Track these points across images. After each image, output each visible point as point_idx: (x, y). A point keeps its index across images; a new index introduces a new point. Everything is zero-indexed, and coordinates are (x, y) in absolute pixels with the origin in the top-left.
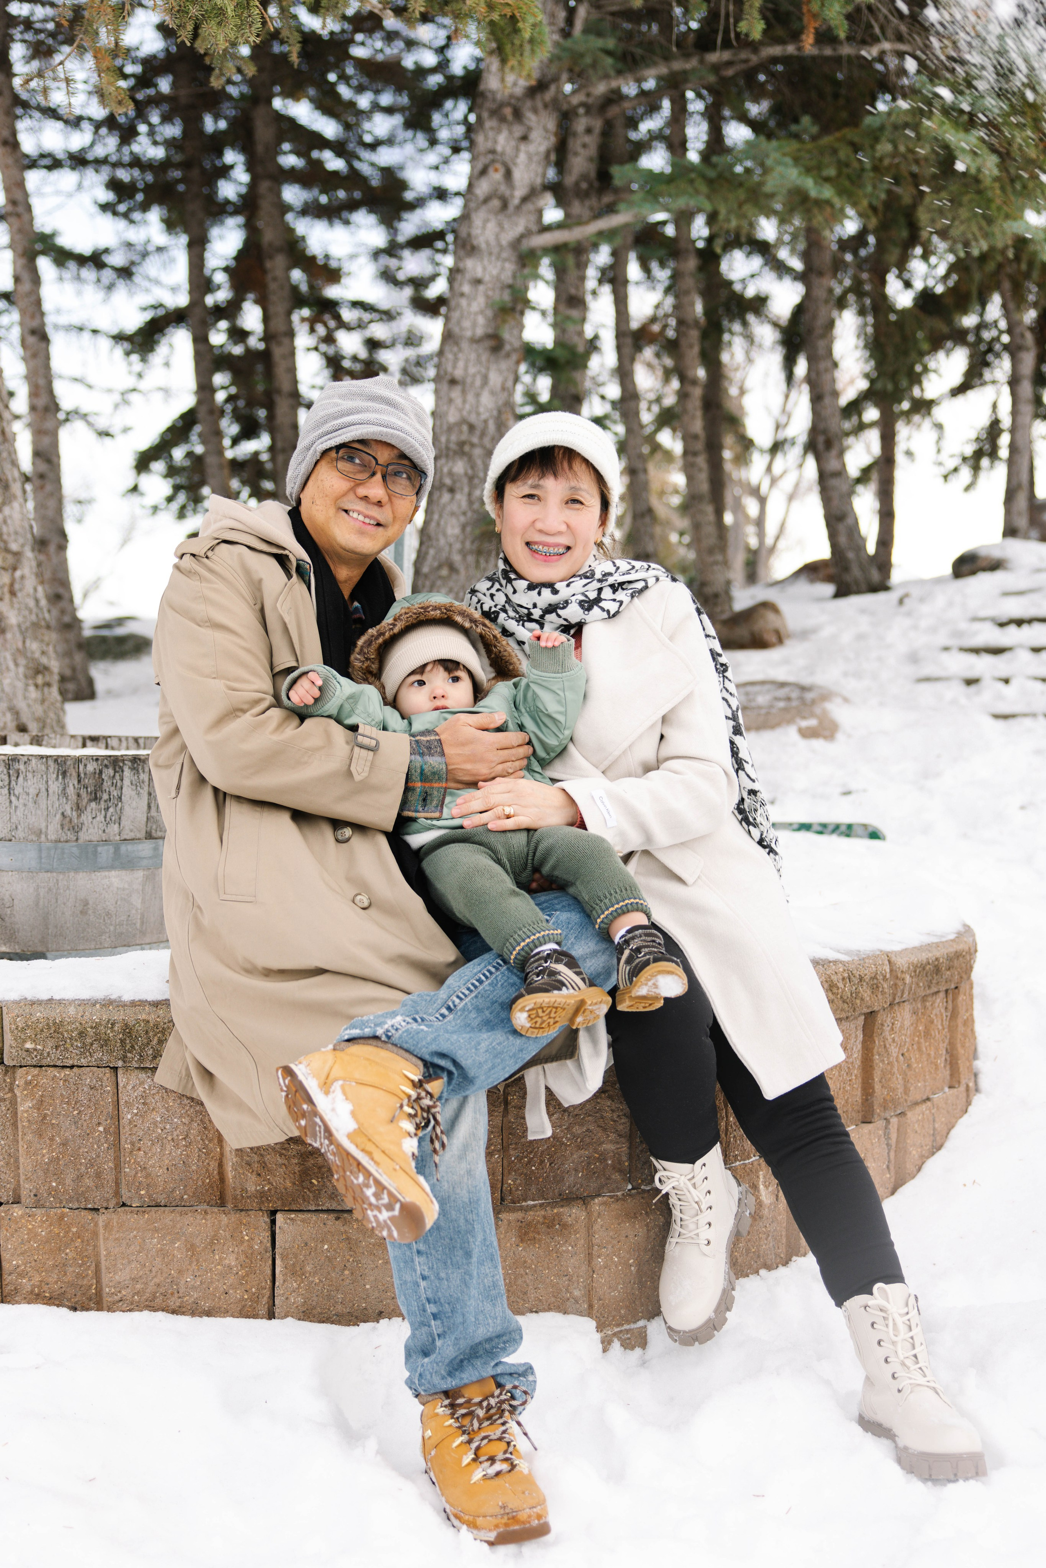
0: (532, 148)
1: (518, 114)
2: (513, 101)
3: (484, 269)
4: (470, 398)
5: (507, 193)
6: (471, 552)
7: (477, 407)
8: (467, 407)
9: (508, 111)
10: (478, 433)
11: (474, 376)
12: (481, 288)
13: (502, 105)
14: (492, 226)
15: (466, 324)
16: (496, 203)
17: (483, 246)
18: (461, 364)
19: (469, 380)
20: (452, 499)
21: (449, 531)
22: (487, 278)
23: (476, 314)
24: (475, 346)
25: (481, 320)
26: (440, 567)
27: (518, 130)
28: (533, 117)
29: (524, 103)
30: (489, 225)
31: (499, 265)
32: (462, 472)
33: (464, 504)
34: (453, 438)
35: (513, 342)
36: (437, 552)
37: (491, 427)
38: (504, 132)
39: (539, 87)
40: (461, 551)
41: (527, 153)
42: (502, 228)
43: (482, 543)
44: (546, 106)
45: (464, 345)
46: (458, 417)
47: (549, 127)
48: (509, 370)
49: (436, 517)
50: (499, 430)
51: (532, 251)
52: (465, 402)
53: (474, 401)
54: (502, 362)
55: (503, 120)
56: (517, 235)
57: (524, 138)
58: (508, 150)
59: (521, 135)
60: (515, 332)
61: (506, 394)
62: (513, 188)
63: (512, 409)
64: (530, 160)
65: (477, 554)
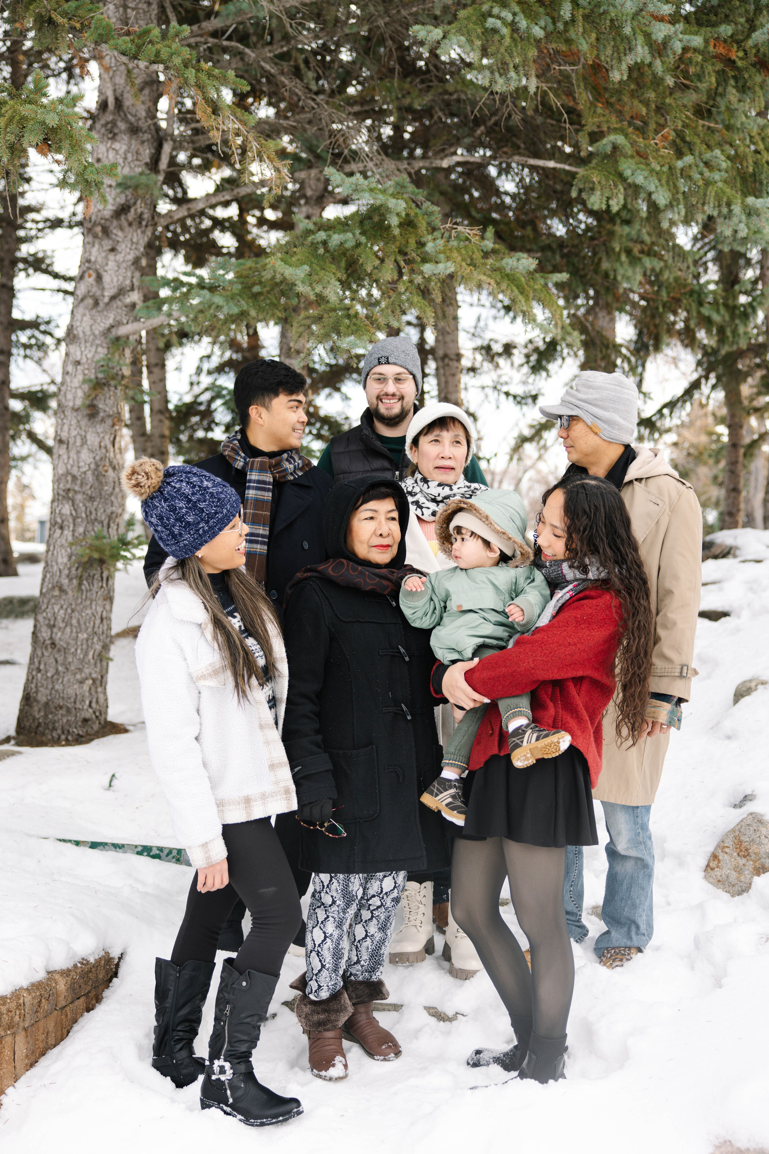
0: (120, 257)
1: (106, 231)
2: (103, 221)
3: (82, 353)
4: (73, 454)
5: (98, 293)
6: (76, 577)
7: (78, 463)
8: (71, 461)
9: (98, 229)
10: (79, 482)
11: (75, 437)
12: (79, 368)
13: (95, 224)
14: (87, 318)
15: (70, 396)
16: (90, 301)
17: (81, 335)
18: (66, 428)
19: (71, 441)
20: (61, 533)
21: (60, 560)
22: (84, 360)
23: (76, 388)
24: (75, 414)
25: (80, 394)
26: (53, 587)
27: (107, 244)
28: (120, 233)
29: (112, 222)
30: (85, 319)
31: (93, 349)
32: (68, 513)
33: (70, 538)
34: (61, 486)
35: (107, 409)
36: (51, 576)
37: (90, 477)
38: (97, 246)
39: (122, 210)
40: (68, 576)
41: (116, 261)
42: (95, 321)
43: (85, 570)
44: (130, 224)
45: (68, 413)
46: (64, 469)
47: (135, 240)
48: (105, 432)
49: (52, 548)
50: (97, 479)
51: (118, 339)
52: (69, 458)
53: (75, 457)
54: (98, 426)
55: (95, 236)
56: (107, 326)
57: (113, 250)
58: (100, 259)
59: (110, 247)
60: (110, 402)
61: (104, 451)
62: (103, 289)
63: (111, 463)
64: (119, 267)
65: (80, 578)
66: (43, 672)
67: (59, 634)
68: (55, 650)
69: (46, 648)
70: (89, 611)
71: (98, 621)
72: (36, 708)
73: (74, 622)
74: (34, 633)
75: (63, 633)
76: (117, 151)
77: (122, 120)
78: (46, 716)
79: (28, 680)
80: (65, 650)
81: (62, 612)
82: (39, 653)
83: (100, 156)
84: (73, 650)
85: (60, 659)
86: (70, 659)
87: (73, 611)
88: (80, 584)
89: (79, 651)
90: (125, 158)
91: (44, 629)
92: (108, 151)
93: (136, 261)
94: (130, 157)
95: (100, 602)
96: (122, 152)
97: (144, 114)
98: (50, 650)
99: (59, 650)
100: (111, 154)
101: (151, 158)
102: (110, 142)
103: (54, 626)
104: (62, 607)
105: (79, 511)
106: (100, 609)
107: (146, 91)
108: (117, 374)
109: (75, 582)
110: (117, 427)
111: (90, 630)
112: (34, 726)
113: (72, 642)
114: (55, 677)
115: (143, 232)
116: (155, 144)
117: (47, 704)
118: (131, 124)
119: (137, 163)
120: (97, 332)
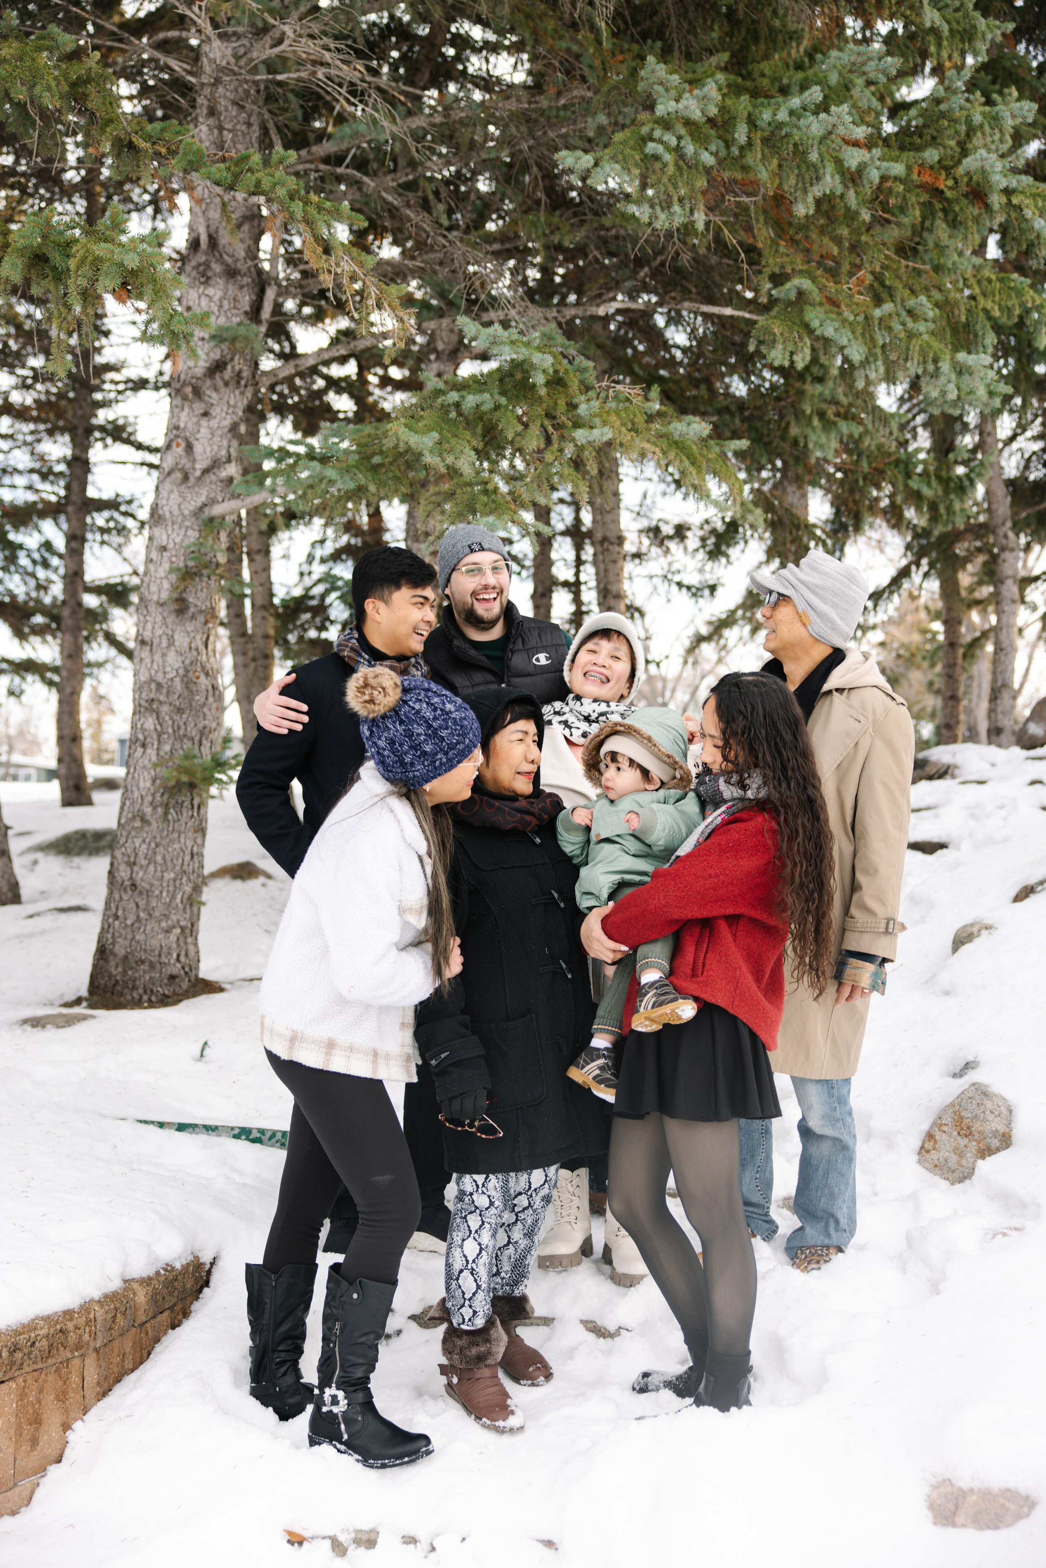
0: (214, 423)
1: (197, 393)
2: (194, 381)
3: (168, 536)
4: (157, 657)
5: (188, 466)
6: (161, 805)
7: (164, 667)
8: (155, 666)
9: (188, 390)
10: (165, 691)
11: (160, 637)
12: (166, 555)
13: (184, 384)
14: (175, 496)
15: (154, 588)
16: (178, 475)
17: (168, 515)
18: (149, 626)
19: (156, 642)
20: (144, 752)
21: (142, 784)
22: (171, 545)
23: (162, 579)
24: (160, 609)
25: (166, 585)
26: (134, 817)
27: (199, 407)
28: (214, 395)
29: (204, 382)
30: (172, 496)
31: (182, 532)
32: (152, 727)
33: (154, 758)
34: (144, 695)
35: (199, 603)
36: (132, 805)
37: (178, 685)
38: (186, 410)
39: (217, 367)
40: (151, 804)
41: (209, 427)
42: (184, 499)
43: (172, 796)
44: (226, 384)
45: (152, 608)
46: (147, 675)
47: (232, 402)
48: (196, 630)
50: (187, 687)
51: (211, 520)
52: (153, 662)
53: (160, 661)
54: (188, 624)
55: (185, 398)
56: (199, 504)
57: (206, 414)
58: (190, 426)
59: (202, 411)
60: (202, 595)
61: (194, 653)
62: (194, 460)
63: (203, 667)
64: (213, 434)
65: (166, 806)
66: (121, 919)
67: (141, 874)
68: (136, 893)
69: (125, 890)
70: (176, 846)
71: (187, 858)
72: (113, 963)
73: (159, 858)
74: (110, 872)
75: (145, 872)
76: (210, 298)
77: (217, 261)
78: (125, 972)
79: (103, 928)
80: (148, 893)
81: (144, 846)
82: (117, 896)
83: (191, 303)
84: (157, 892)
85: (142, 903)
86: (154, 904)
87: (157, 846)
88: (166, 813)
89: (165, 894)
90: (221, 306)
91: (122, 868)
92: (200, 297)
93: (234, 428)
94: (226, 304)
95: (190, 834)
96: (216, 298)
97: (243, 254)
98: (130, 892)
99: (140, 893)
100: (204, 302)
101: (252, 306)
102: (202, 288)
103: (134, 863)
104: (144, 841)
105: (165, 725)
106: (189, 843)
107: (246, 227)
108: (211, 562)
109: (160, 810)
110: (211, 626)
111: (178, 868)
112: (110, 985)
113: (156, 883)
114: (136, 925)
115: (242, 393)
116: (256, 289)
117: (126, 958)
118: (227, 265)
119: (235, 311)
120: (186, 512)
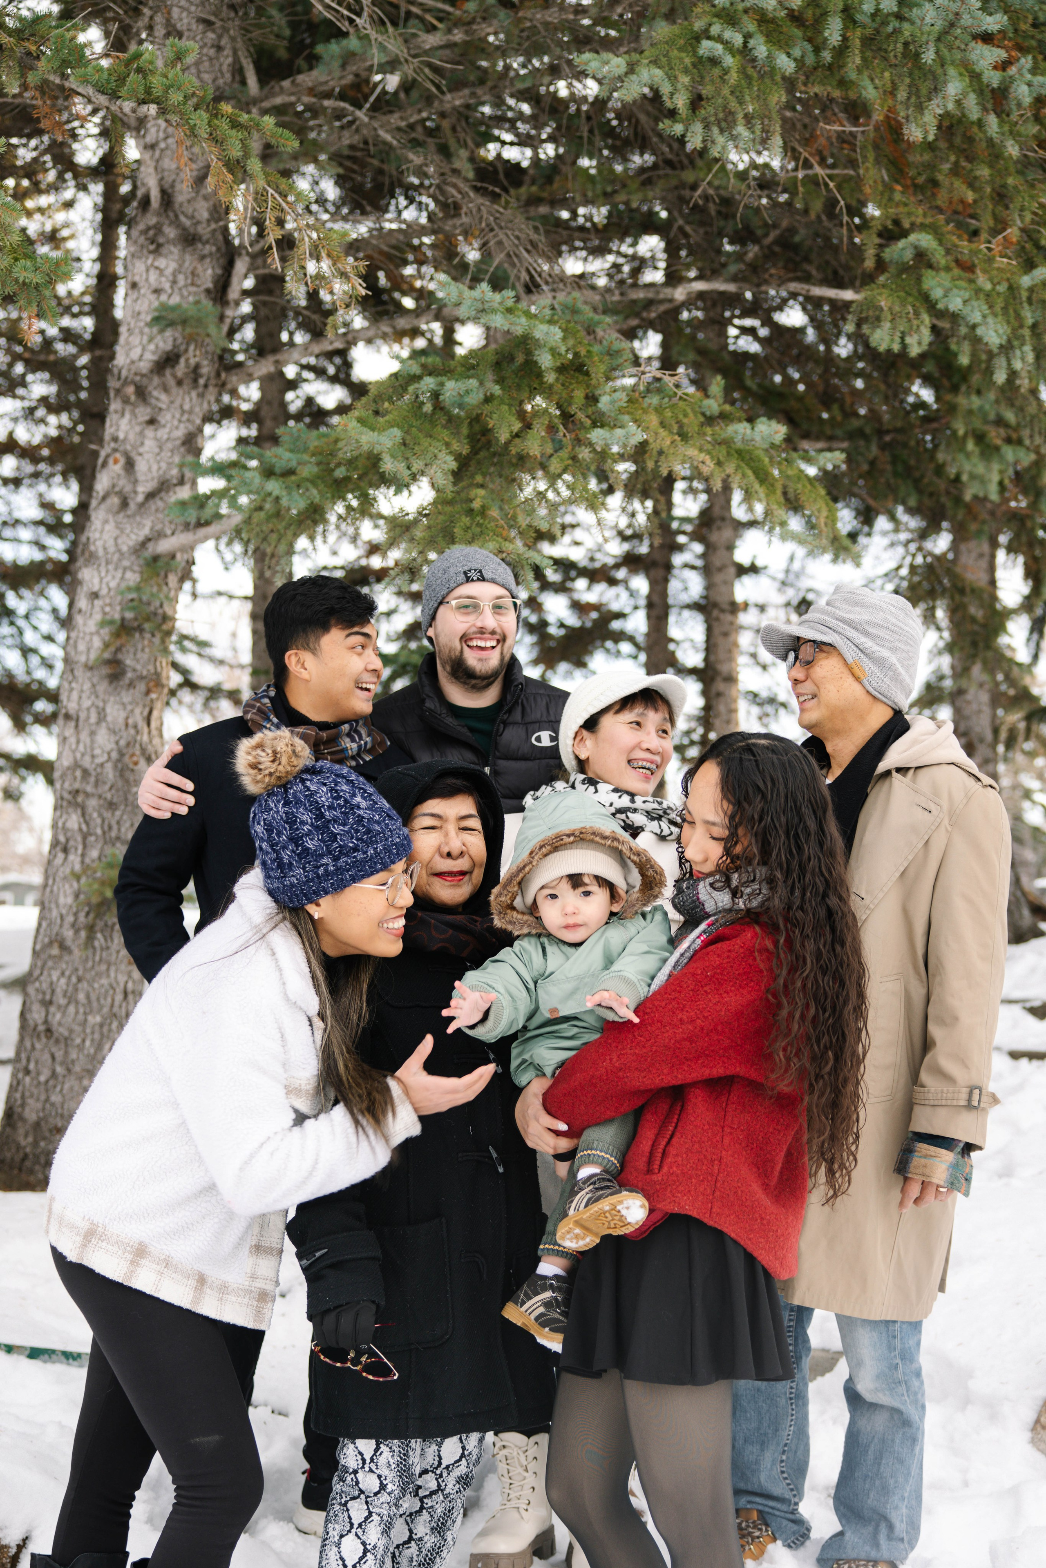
0: (163, 433)
1: (142, 393)
2: (138, 378)
3: (101, 579)
4: (84, 736)
5: (128, 488)
6: (86, 927)
7: (92, 749)
8: (81, 748)
9: (130, 390)
10: (92, 779)
11: (88, 709)
12: (98, 603)
13: (127, 383)
14: (110, 527)
15: (82, 647)
16: (115, 500)
17: (101, 553)
18: (75, 695)
19: (83, 716)
20: (66, 859)
21: (62, 900)
22: (104, 591)
23: (92, 634)
24: (89, 674)
25: (97, 643)
26: (51, 943)
27: (144, 413)
28: (163, 397)
29: (151, 380)
30: (107, 527)
31: (119, 574)
32: (76, 827)
33: (78, 867)
34: (67, 785)
35: (139, 667)
36: (49, 925)
37: (110, 772)
38: (127, 416)
39: (168, 361)
40: (73, 925)
41: (156, 439)
42: (122, 531)
43: (99, 916)
44: (180, 383)
45: (79, 672)
46: (71, 759)
47: (187, 407)
48: (134, 702)
49: (50, 882)
50: (122, 775)
51: (156, 558)
52: (78, 742)
53: (88, 741)
54: (123, 693)
55: (126, 401)
56: (141, 538)
57: (152, 422)
58: (131, 437)
59: (147, 418)
60: (144, 656)
61: (132, 731)
62: (135, 482)
63: (143, 751)
64: (161, 448)
65: (91, 929)
66: (33, 1074)
67: (58, 1016)
68: (52, 1041)
69: (38, 1037)
70: (104, 981)
71: (119, 997)
72: (21, 1131)
73: (81, 996)
74: (22, 1015)
75: (64, 1014)
76: (161, 271)
77: (171, 223)
78: (35, 1144)
79: (12, 1085)
80: (67, 1041)
81: (63, 981)
82: (28, 1044)
83: (137, 279)
84: (78, 1041)
85: (59, 1055)
86: (73, 1055)
87: (79, 980)
88: (90, 938)
89: (88, 1043)
90: (174, 282)
91: (36, 1007)
92: (147, 270)
93: (188, 440)
94: (181, 279)
95: (123, 967)
96: (169, 271)
97: (206, 215)
98: (44, 1040)
99: (57, 1041)
100: (153, 276)
101: (216, 282)
102: (151, 257)
103: (51, 1002)
104: (63, 974)
105: (92, 824)
106: (122, 979)
108: (155, 614)
109: (83, 934)
110: (153, 696)
111: (106, 1010)
112: (18, 1158)
113: (77, 1028)
114: (51, 1083)
115: (201, 396)
116: (223, 261)
117: (37, 1125)
118: (184, 229)
119: (193, 289)
120: (125, 548)
